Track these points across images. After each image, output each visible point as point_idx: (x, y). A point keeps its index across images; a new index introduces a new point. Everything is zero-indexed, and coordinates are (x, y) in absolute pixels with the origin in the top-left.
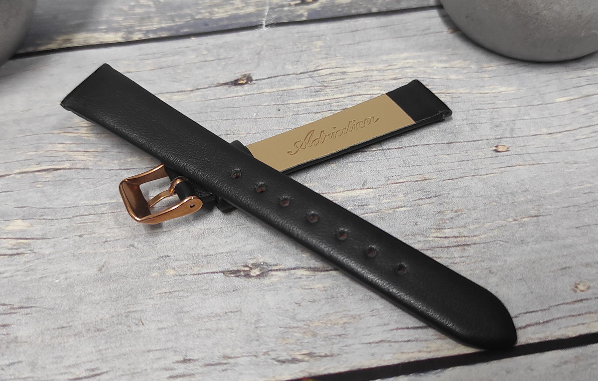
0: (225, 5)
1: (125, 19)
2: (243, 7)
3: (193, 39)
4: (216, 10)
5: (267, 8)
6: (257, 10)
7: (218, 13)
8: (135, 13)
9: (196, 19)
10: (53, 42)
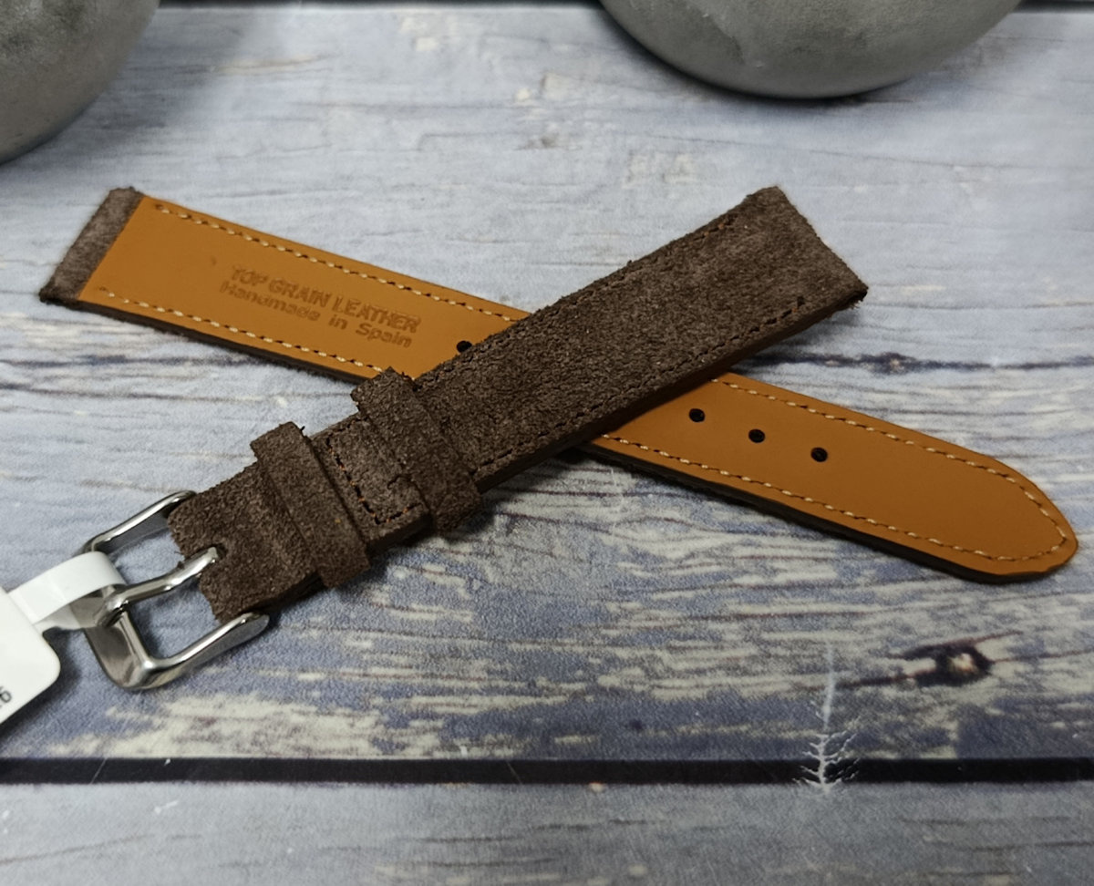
0: (692, 637)
1: (380, 648)
2: (753, 658)
3: (597, 787)
4: (664, 655)
5: (830, 681)
6: (798, 687)
7: (671, 672)
8: (410, 623)
9: (603, 689)
10: (157, 721)
